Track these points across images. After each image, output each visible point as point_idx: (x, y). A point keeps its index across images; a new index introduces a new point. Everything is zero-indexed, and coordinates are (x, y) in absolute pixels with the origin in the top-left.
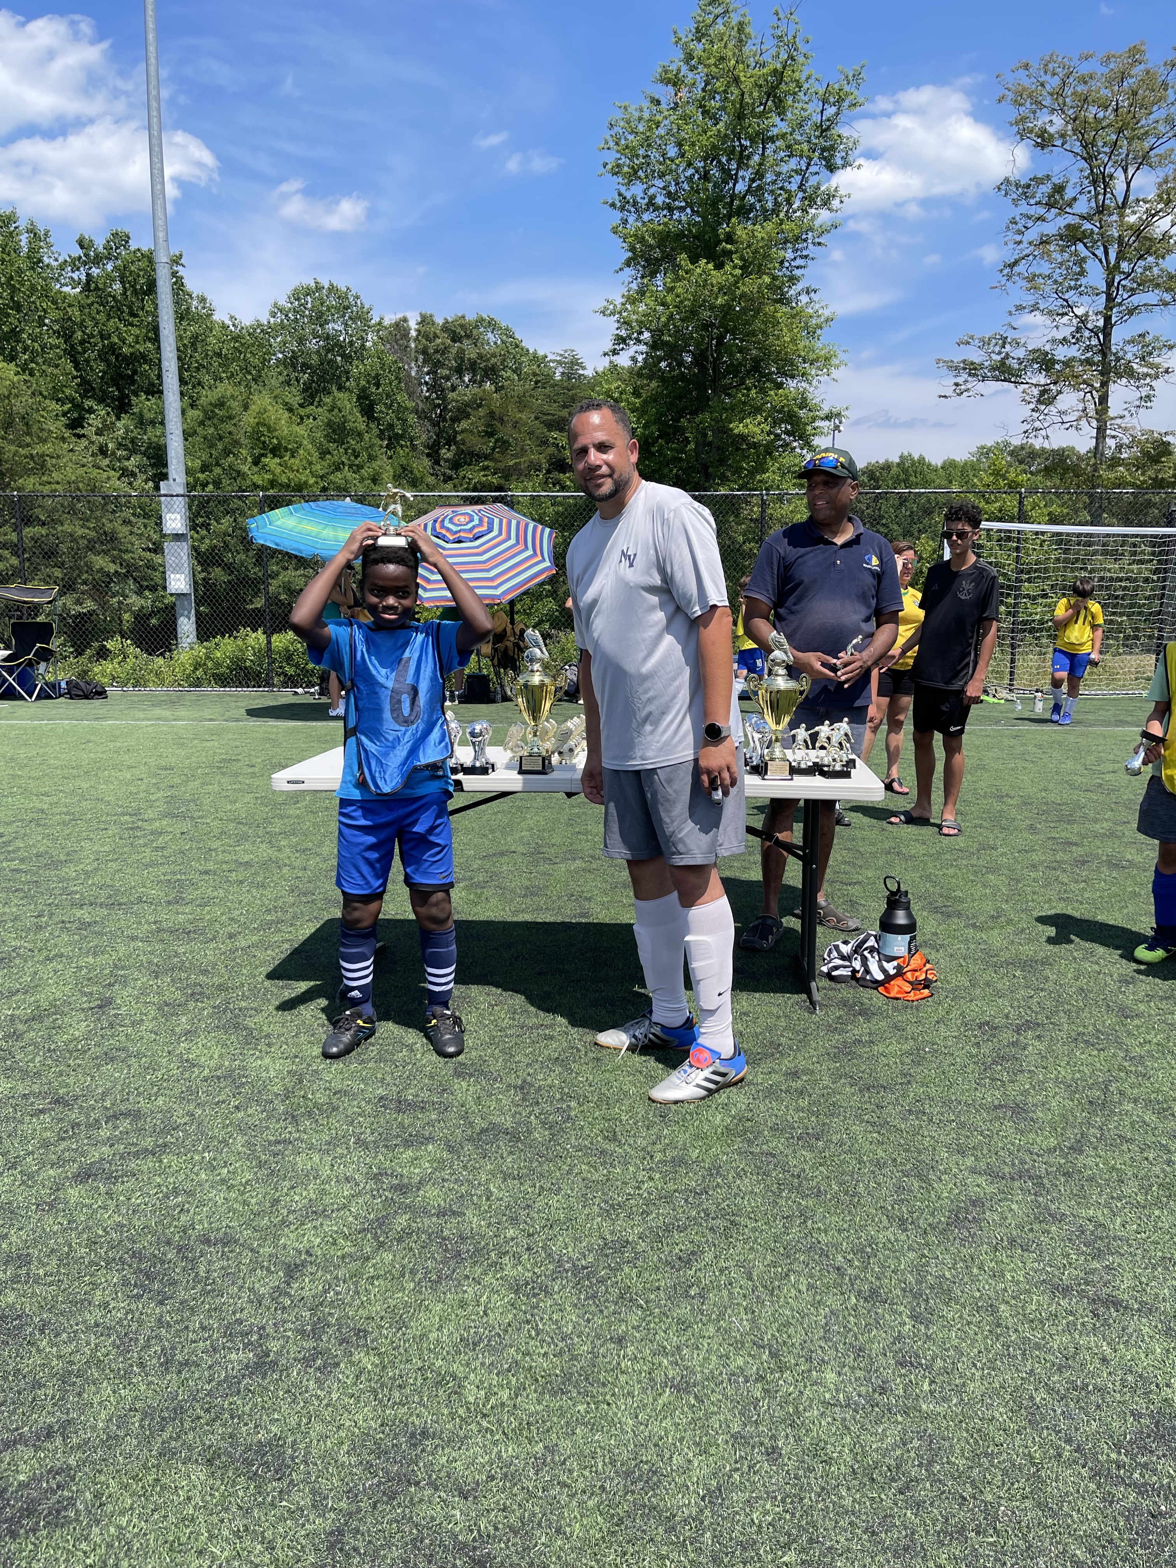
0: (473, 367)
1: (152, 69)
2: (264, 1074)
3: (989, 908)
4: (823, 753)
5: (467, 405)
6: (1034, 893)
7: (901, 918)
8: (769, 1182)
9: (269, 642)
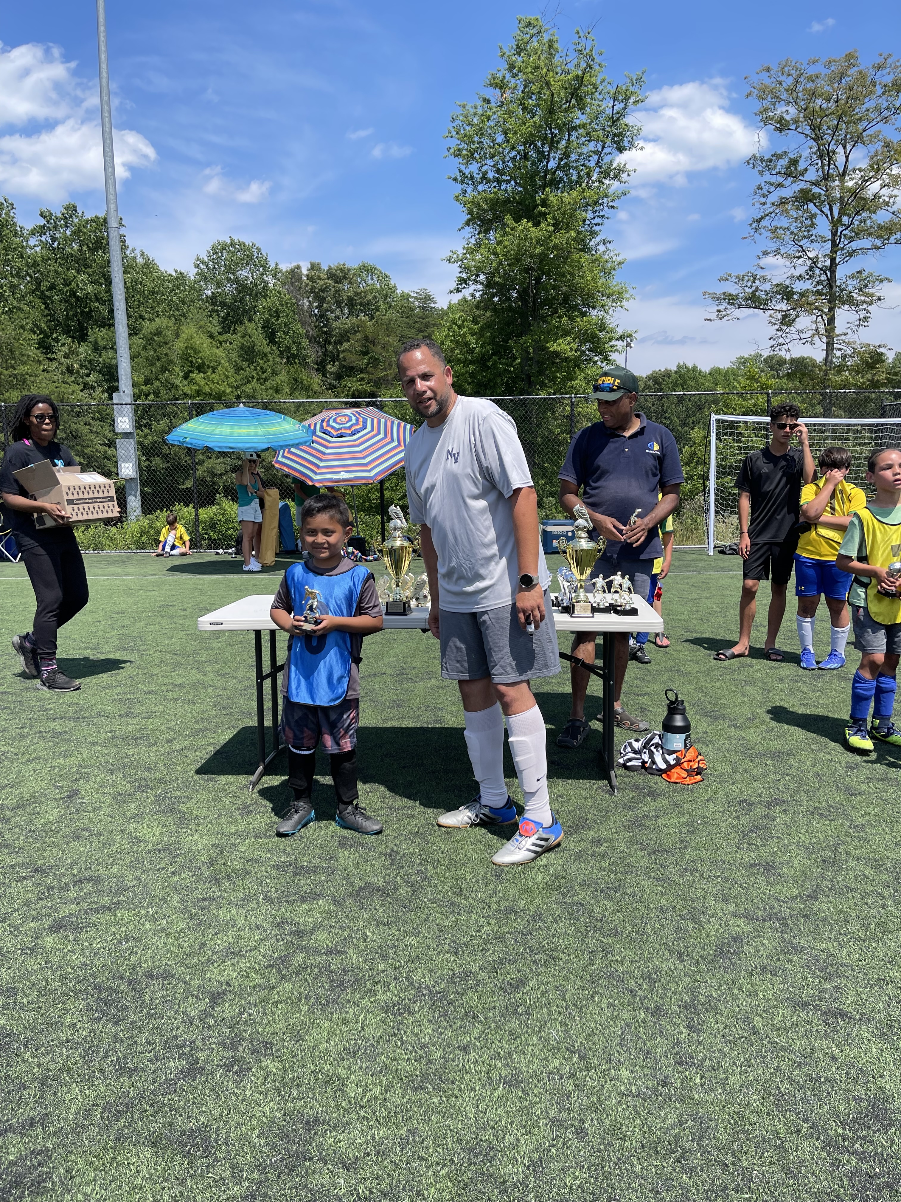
0: (351, 302)
1: (104, 82)
2: (194, 847)
3: (747, 712)
4: (616, 596)
5: (347, 331)
6: (781, 700)
7: (679, 721)
8: (578, 925)
9: (197, 515)
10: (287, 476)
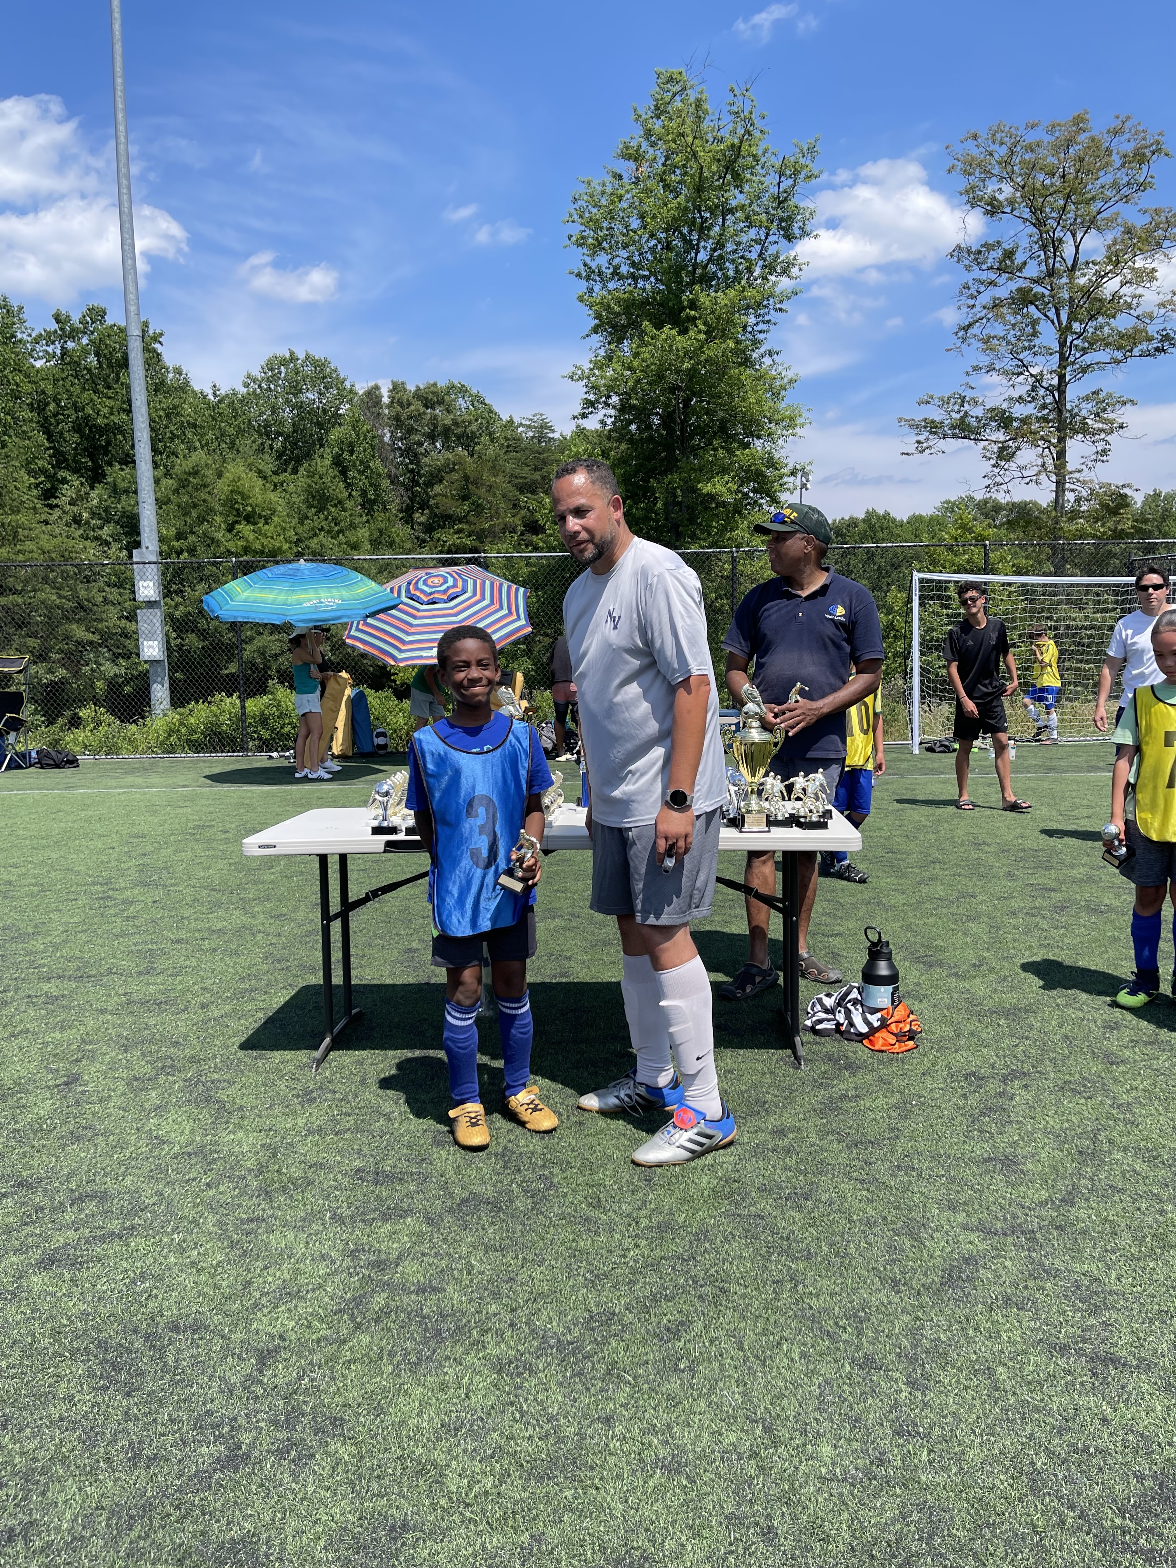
0: (446, 432)
1: (122, 147)
2: (237, 1149)
3: (970, 956)
4: (799, 804)
5: (440, 470)
6: (1015, 940)
7: (883, 969)
8: (757, 1245)
9: (243, 707)
10: (364, 656)
